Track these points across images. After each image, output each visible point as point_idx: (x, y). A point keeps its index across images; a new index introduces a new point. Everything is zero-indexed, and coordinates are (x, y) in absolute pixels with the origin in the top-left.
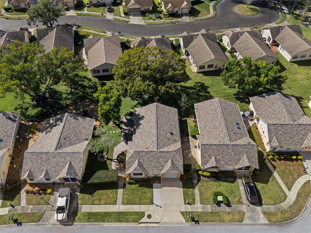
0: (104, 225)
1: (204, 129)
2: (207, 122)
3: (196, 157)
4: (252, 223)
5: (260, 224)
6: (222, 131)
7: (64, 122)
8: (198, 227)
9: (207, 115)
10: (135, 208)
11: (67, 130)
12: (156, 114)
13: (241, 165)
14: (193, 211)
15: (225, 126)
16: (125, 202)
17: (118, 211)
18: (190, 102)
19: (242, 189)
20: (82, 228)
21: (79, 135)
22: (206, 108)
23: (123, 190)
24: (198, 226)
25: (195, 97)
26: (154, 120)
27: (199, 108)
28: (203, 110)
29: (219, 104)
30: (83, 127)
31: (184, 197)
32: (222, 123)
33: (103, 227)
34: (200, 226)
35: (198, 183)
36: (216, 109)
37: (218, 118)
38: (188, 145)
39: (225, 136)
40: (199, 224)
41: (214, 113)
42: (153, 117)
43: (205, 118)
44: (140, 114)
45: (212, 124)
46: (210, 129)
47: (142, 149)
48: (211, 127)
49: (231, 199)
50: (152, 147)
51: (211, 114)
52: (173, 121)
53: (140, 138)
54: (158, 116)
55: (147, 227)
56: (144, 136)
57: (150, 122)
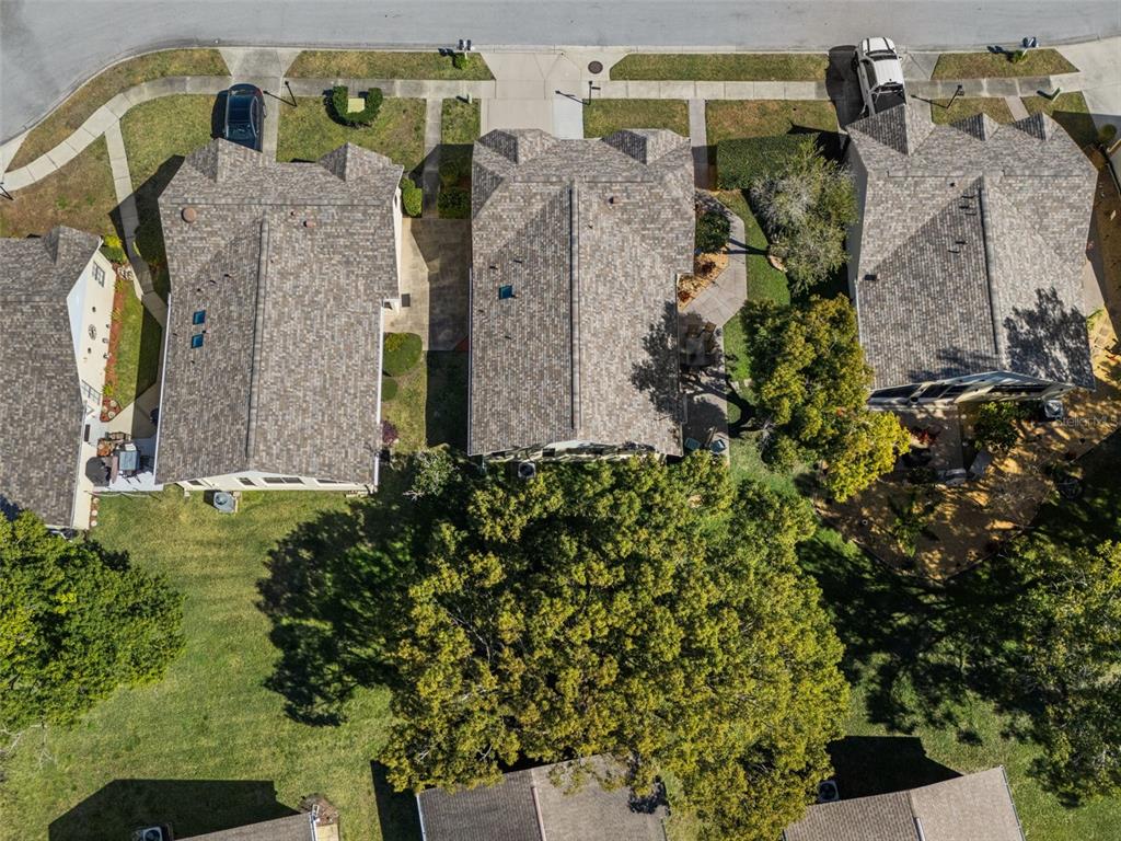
0: (734, 48)
1: (360, 323)
2: (337, 350)
3: (412, 256)
4: (274, 48)
5: (249, 45)
6: (283, 275)
8: (449, 40)
9: (330, 393)
10: (641, 90)
11: (968, 283)
12: (576, 369)
14: (454, 82)
15: (262, 292)
16: (679, 108)
17: (698, 83)
18: (397, 563)
19: (270, 143)
20: (801, 42)
21: (908, 282)
22: (326, 433)
24: (445, 45)
25: (360, 597)
26: (587, 335)
27: (361, 451)
28: (340, 427)
29: (253, 424)
30: (906, 327)
31: (478, 119)
32: (274, 314)
33: (737, 45)
34: (438, 45)
35: (422, 165)
36: (275, 406)
37: (285, 347)
38: (437, 311)
39: (278, 249)
40: (440, 49)
41: (296, 384)
42: (590, 356)
43: (344, 376)
44: (652, 406)
45: (318, 332)
46: (331, 311)
47: (632, 200)
48: (325, 318)
49: (319, 113)
50: (591, 205)
51: (308, 384)
52: (495, 370)
53: (644, 274)
54: (569, 358)
55: (601, 42)
56: (626, 275)
57: (602, 335)
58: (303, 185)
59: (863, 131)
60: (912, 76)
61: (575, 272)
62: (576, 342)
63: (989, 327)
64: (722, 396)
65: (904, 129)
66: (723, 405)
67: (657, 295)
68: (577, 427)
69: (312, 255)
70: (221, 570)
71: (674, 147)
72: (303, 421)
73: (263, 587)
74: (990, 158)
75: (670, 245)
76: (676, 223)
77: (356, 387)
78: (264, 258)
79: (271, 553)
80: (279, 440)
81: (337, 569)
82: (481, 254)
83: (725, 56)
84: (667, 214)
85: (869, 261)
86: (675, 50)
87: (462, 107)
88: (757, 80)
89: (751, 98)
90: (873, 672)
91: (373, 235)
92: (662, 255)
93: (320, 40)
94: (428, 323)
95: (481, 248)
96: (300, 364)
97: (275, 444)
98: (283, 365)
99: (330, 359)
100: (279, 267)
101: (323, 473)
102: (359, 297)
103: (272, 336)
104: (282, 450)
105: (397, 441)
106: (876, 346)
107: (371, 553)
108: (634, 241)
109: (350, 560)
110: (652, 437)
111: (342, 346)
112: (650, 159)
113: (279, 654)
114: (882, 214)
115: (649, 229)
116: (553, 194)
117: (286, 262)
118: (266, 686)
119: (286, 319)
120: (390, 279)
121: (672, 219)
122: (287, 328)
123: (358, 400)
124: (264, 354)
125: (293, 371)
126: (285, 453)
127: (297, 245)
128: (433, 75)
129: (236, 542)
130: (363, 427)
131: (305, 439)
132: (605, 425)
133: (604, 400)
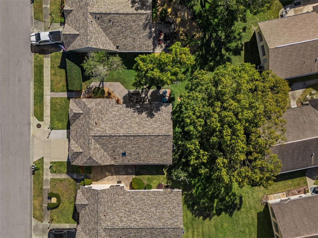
0: (31, 83)
1: (133, 197)
2: (143, 203)
3: (105, 181)
4: (32, 227)
5: (31, 235)
6: (122, 221)
7: (135, 12)
8: (29, 173)
9: (156, 205)
10: (47, 112)
11: (123, 20)
12: (151, 134)
13: (79, 234)
14: (44, 170)
15: (128, 227)
16: (54, 100)
17: (44, 94)
18: (198, 182)
19: (66, 226)
20: (29, 61)
21: (121, 37)
22: (169, 206)
23: (66, 98)
24: (31, 173)
25: (208, 192)
26: (140, 131)
27: (172, 195)
28: (166, 202)
29: (169, 227)
30: (135, 39)
31: (57, 162)
32: (135, 223)
33: (30, 81)
34: (30, 175)
35: (74, 179)
36: (163, 221)
37: (145, 219)
38: (122, 173)
39: (114, 223)
40: (32, 175)
41: (156, 215)
42: (147, 131)
43: (150, 201)
44: (159, 112)
45: (138, 210)
46: (131, 206)
47: (96, 118)
48: (133, 208)
49: (56, 211)
50: (98, 130)
51: (155, 212)
52: (147, 157)
53: (118, 114)
54: (147, 137)
55: (29, 124)
56: (119, 119)
57: (140, 127)
58: (90, 217)
59: (69, 46)
60: (42, 28)
61: (121, 135)
62: (143, 135)
63: (138, 15)
64: (148, 91)
65: (71, 34)
66: (151, 91)
67: (124, 110)
68: (169, 134)
69: (114, 213)
70: (201, 230)
71: (75, 104)
72: (166, 212)
73: (204, 219)
74: (81, 9)
75: (108, 106)
76: (102, 104)
77: (153, 197)
78: (117, 227)
79: (195, 217)
80: (173, 219)
81: (200, 199)
82: (111, 162)
83: (34, 85)
84: (100, 107)
85: (113, 47)
86: (32, 101)
87: (53, 167)
88: (43, 76)
89: (50, 78)
90: (227, 53)
91: (108, 195)
92: (111, 108)
93: (29, 212)
94: (126, 176)
95: (109, 162)
96: (149, 214)
97: (174, 220)
98: (150, 219)
99: (146, 205)
100: (119, 222)
101: (180, 206)
102: (125, 198)
103: (142, 223)
104: (176, 218)
105: (163, 183)
106: (139, 47)
107: (195, 190)
108: (108, 117)
109: (197, 195)
110: (168, 112)
111: (141, 202)
112: (81, 112)
113: (223, 213)
114: (100, 43)
115: (104, 112)
116: (94, 141)
117: (117, 220)
118: (231, 216)
119: (136, 219)
120: (119, 189)
121: (101, 105)
122: (138, 219)
123: (157, 197)
124: (147, 225)
125: (151, 216)
126: (176, 217)
127: (111, 218)
128: (42, 177)
129: (193, 227)
130: (165, 195)
131: (171, 211)
132: (167, 126)
133: (159, 126)
